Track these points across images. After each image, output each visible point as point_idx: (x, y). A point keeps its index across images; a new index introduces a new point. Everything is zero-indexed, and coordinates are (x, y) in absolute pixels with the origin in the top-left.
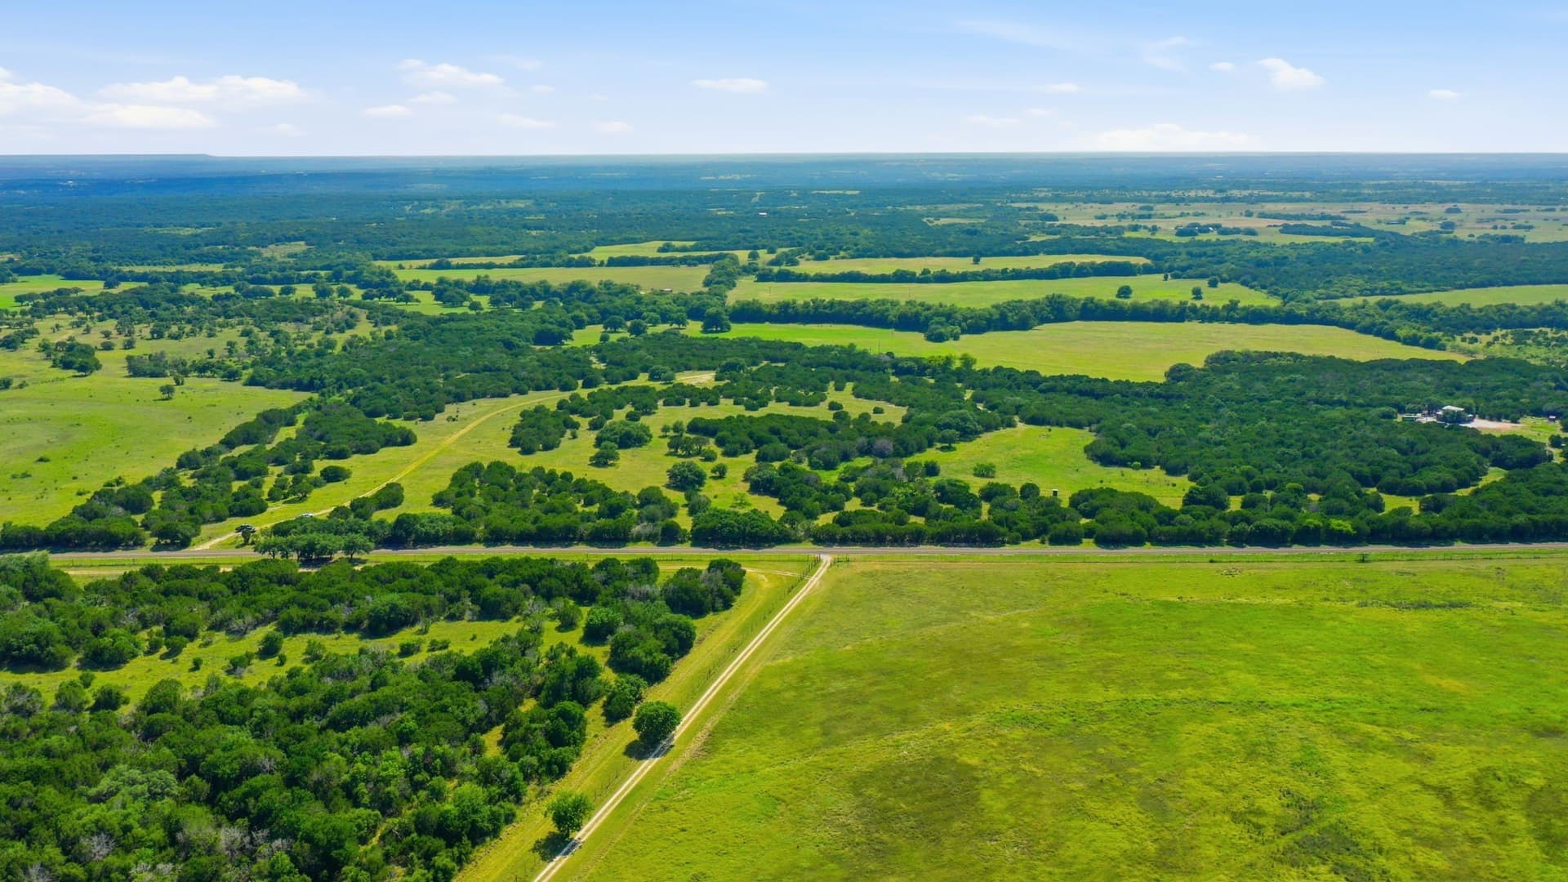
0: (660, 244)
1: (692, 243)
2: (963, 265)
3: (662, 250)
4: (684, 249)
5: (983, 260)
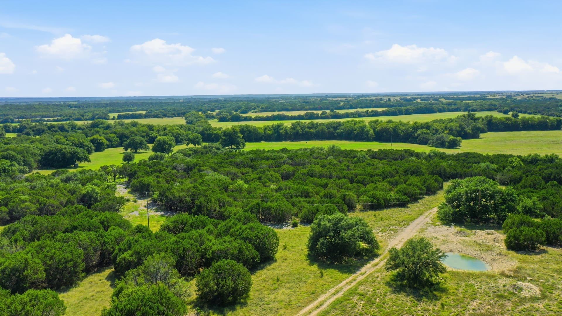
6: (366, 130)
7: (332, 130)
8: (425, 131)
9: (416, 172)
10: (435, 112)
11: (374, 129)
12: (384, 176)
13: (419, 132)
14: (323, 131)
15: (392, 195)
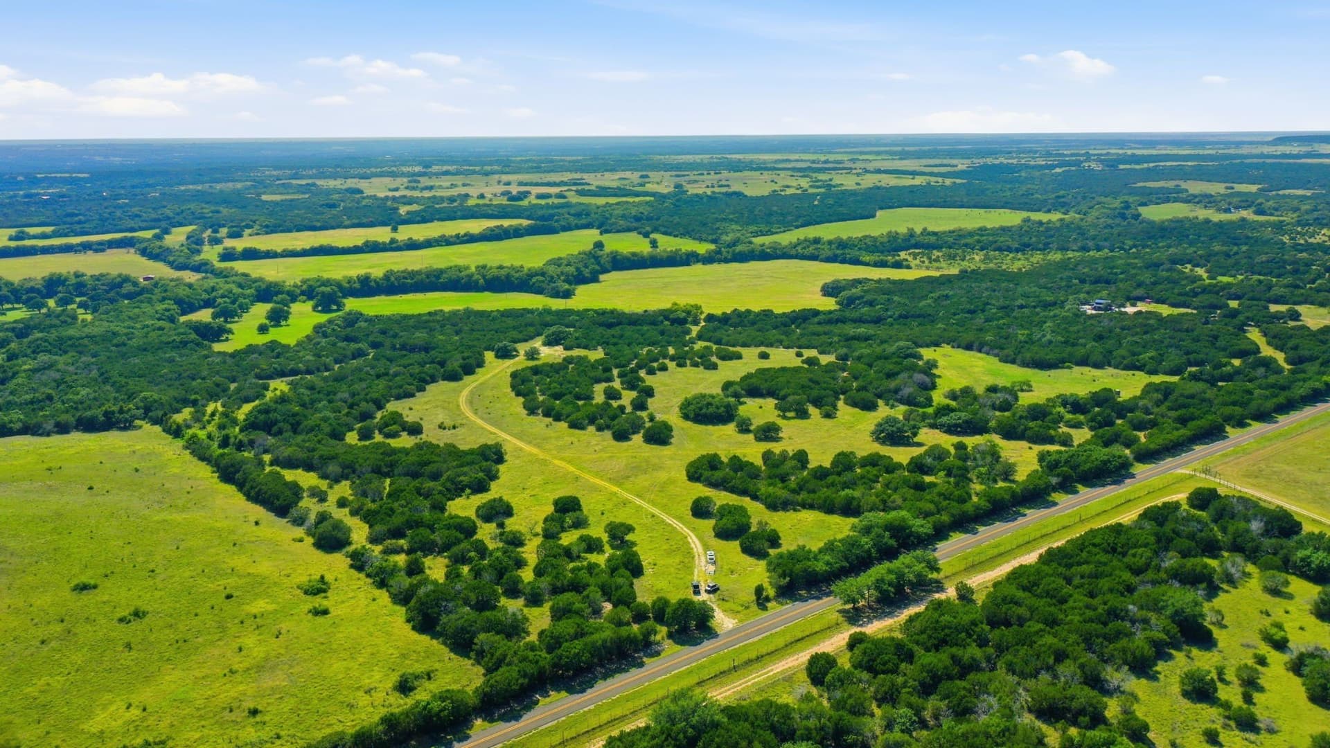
0: (13, 231)
1: (51, 228)
2: (382, 234)
3: (18, 238)
4: (44, 236)
5: (401, 228)
6: (474, 278)
7: (433, 279)
8: (541, 278)
9: (532, 325)
10: (557, 232)
11: (484, 277)
12: (514, 328)
13: (534, 280)
14: (422, 281)
15: (520, 336)
